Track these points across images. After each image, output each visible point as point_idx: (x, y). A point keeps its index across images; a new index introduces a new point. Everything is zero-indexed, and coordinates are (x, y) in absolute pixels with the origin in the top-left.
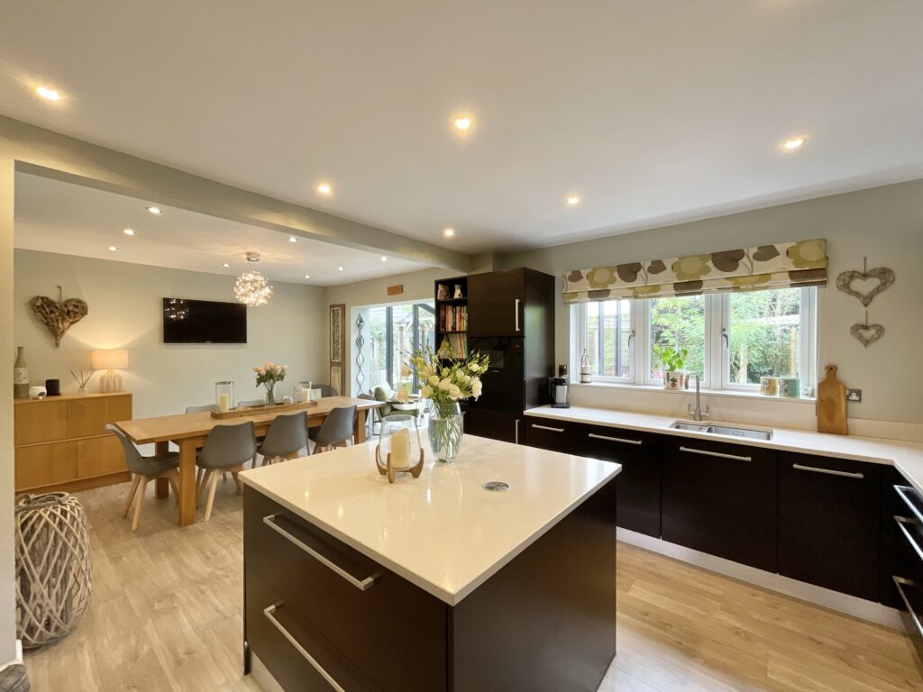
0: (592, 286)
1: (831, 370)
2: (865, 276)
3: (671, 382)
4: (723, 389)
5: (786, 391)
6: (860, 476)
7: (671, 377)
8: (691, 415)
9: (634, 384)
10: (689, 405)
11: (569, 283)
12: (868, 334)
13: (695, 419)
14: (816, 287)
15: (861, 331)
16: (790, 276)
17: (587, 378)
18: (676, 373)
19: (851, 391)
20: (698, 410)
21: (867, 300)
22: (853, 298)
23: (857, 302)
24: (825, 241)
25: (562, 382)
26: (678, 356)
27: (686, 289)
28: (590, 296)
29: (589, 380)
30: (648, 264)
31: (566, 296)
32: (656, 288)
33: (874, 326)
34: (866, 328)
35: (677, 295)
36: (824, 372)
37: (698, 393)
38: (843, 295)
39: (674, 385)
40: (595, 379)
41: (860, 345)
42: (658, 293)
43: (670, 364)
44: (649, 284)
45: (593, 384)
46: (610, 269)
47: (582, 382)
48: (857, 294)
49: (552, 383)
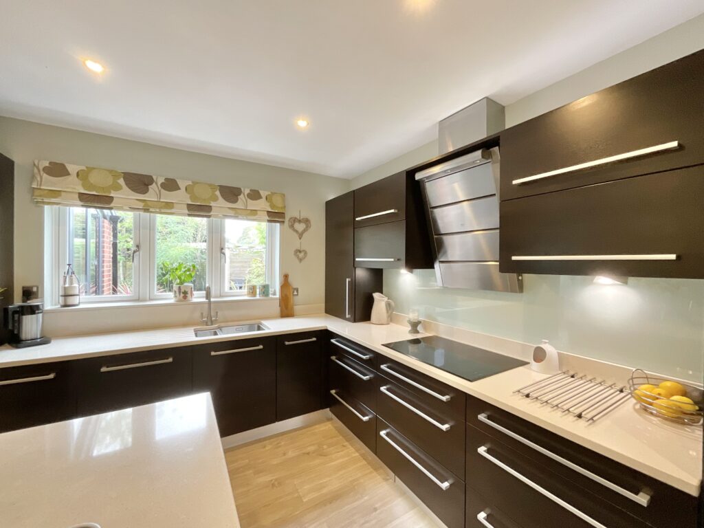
0: (84, 187)
1: (286, 277)
2: (300, 221)
3: (182, 295)
4: (221, 296)
5: (264, 293)
6: (314, 339)
7: (183, 290)
8: (204, 321)
9: (138, 300)
10: (202, 314)
11: (45, 176)
12: (301, 255)
13: (207, 325)
14: (278, 224)
15: (298, 253)
16: (268, 214)
17: (71, 300)
18: (186, 286)
19: (295, 289)
20: (210, 316)
21: (301, 235)
22: (295, 233)
23: (296, 236)
24: (284, 195)
25: (33, 310)
26: (189, 270)
27: (198, 211)
28: (81, 200)
29: (77, 302)
30: (161, 180)
31: (37, 192)
32: (169, 205)
33: (303, 251)
34: (300, 252)
35: (189, 215)
36: (283, 279)
37: (210, 303)
38: (291, 231)
39: (185, 297)
40: (85, 301)
41: (297, 261)
42: (173, 211)
43: (180, 278)
44: (161, 200)
45: (81, 306)
46: (115, 175)
47: (66, 306)
48: (297, 231)
49: (15, 312)
